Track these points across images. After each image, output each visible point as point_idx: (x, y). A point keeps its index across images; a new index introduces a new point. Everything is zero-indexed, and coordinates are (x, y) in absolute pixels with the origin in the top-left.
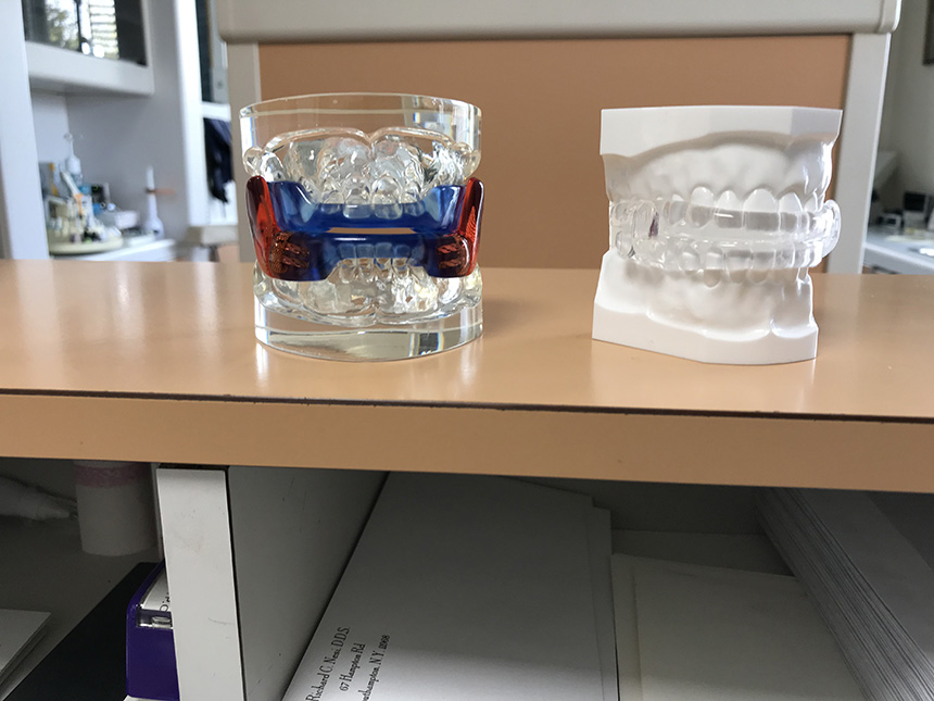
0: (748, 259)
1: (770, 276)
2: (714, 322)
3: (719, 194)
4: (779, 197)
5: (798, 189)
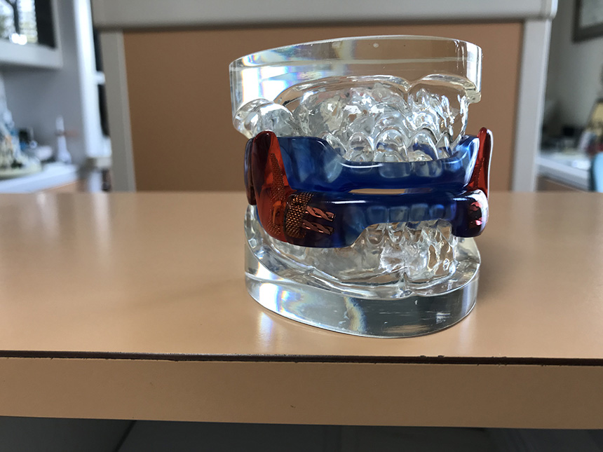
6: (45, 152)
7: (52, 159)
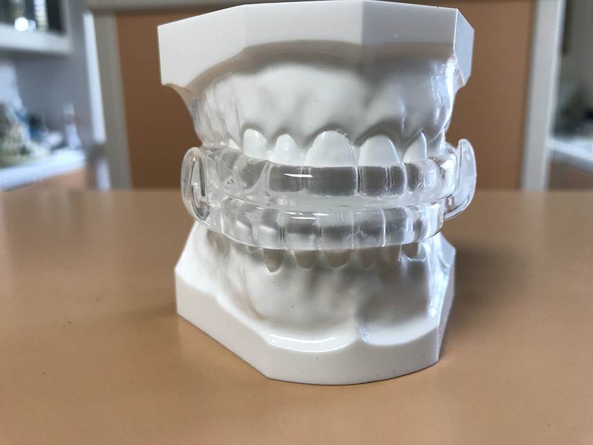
0: (312, 237)
1: (355, 257)
2: (281, 322)
3: (272, 139)
4: (359, 141)
5: (390, 129)
6: (54, 139)
7: (63, 145)
